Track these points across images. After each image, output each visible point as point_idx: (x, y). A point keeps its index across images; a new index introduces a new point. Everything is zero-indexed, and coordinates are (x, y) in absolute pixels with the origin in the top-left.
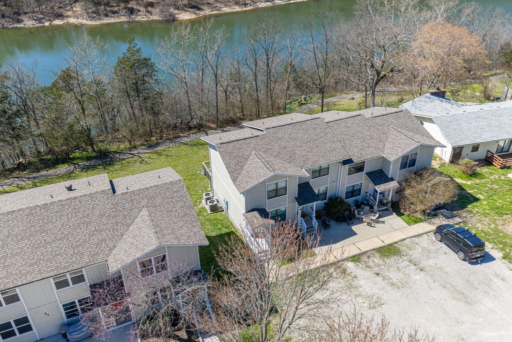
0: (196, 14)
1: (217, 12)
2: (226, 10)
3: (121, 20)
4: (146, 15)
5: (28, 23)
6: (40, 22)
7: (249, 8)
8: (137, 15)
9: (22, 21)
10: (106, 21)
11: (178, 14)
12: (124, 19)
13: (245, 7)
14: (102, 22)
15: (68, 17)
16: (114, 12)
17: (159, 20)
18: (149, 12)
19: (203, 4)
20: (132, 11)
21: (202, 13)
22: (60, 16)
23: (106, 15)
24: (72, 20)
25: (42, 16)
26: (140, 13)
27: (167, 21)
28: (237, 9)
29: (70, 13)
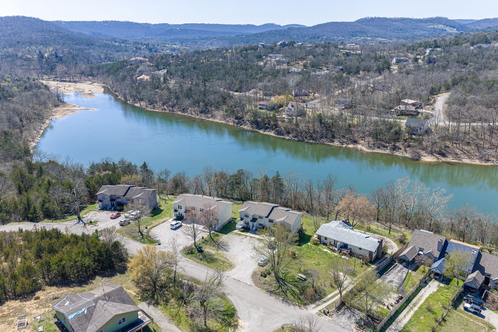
0: (438, 159)
1: (457, 161)
2: (467, 161)
3: (385, 152)
4: (402, 153)
5: (336, 143)
6: (342, 144)
7: (489, 164)
8: (397, 151)
9: (334, 141)
10: (377, 151)
11: (425, 156)
12: (387, 151)
13: (486, 162)
14: (374, 151)
15: (360, 144)
16: (384, 147)
17: (408, 158)
18: (406, 151)
19: (450, 153)
20: (395, 148)
21: (444, 159)
22: (355, 142)
23: (378, 148)
24: (359, 147)
25: (345, 141)
26: (400, 151)
27: (413, 159)
28: (477, 162)
29: (362, 142)
